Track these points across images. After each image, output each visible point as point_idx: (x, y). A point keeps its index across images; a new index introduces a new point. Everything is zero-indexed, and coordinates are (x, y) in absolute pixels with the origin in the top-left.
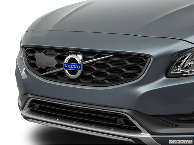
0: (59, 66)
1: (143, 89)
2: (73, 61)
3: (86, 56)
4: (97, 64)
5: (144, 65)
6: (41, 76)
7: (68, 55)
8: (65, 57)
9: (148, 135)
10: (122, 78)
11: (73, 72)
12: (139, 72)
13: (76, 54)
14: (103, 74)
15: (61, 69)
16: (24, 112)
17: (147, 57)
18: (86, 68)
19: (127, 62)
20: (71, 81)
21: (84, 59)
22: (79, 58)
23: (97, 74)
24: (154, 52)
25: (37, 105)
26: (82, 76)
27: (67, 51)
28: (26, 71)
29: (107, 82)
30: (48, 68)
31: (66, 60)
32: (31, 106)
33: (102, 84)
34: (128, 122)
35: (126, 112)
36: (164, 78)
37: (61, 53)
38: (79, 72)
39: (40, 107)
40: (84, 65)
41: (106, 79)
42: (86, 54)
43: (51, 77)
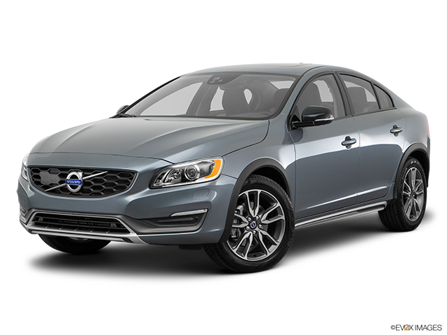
0: (61, 182)
1: (131, 198)
2: (74, 177)
3: (86, 173)
4: (94, 180)
5: (131, 179)
6: (45, 192)
7: (70, 172)
8: (67, 175)
9: (135, 235)
10: (115, 190)
11: (74, 187)
12: (128, 185)
13: (77, 172)
14: (100, 188)
15: (64, 184)
16: (29, 226)
17: (134, 172)
18: (85, 183)
19: (118, 177)
20: (72, 194)
21: (84, 176)
22: (80, 175)
23: (94, 188)
24: (139, 169)
25: (41, 219)
26: (81, 190)
27: (69, 169)
28: (31, 188)
29: (102, 193)
30: (52, 185)
31: (68, 177)
32: (36, 219)
33: (98, 195)
34: (119, 225)
35: (118, 217)
36: (148, 189)
37: (63, 171)
38: (80, 187)
39: (44, 220)
40: (84, 180)
41: (102, 191)
42: (86, 171)
43: (54, 192)
